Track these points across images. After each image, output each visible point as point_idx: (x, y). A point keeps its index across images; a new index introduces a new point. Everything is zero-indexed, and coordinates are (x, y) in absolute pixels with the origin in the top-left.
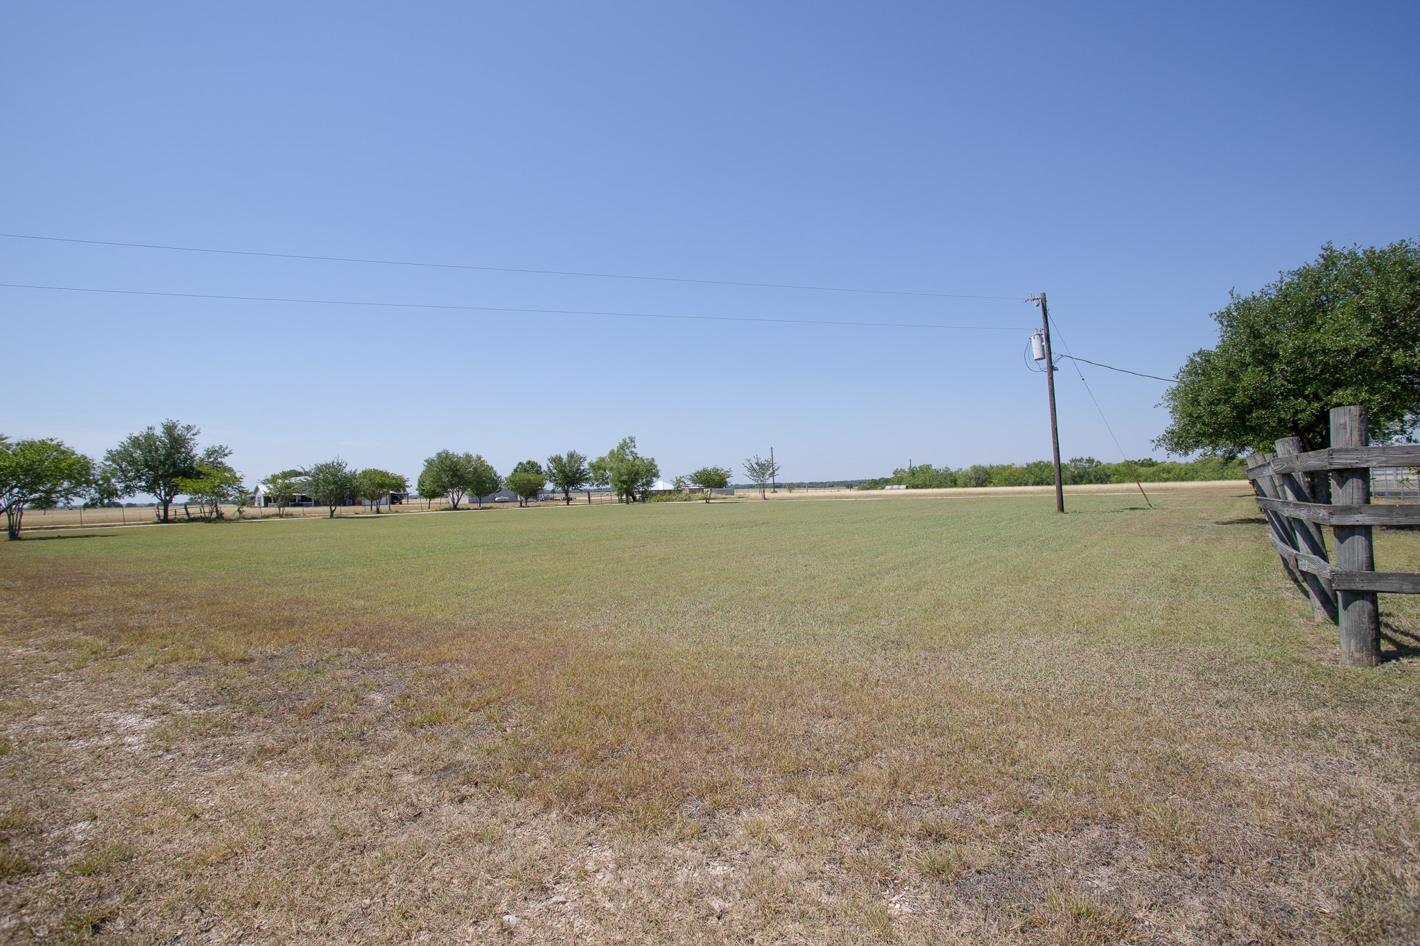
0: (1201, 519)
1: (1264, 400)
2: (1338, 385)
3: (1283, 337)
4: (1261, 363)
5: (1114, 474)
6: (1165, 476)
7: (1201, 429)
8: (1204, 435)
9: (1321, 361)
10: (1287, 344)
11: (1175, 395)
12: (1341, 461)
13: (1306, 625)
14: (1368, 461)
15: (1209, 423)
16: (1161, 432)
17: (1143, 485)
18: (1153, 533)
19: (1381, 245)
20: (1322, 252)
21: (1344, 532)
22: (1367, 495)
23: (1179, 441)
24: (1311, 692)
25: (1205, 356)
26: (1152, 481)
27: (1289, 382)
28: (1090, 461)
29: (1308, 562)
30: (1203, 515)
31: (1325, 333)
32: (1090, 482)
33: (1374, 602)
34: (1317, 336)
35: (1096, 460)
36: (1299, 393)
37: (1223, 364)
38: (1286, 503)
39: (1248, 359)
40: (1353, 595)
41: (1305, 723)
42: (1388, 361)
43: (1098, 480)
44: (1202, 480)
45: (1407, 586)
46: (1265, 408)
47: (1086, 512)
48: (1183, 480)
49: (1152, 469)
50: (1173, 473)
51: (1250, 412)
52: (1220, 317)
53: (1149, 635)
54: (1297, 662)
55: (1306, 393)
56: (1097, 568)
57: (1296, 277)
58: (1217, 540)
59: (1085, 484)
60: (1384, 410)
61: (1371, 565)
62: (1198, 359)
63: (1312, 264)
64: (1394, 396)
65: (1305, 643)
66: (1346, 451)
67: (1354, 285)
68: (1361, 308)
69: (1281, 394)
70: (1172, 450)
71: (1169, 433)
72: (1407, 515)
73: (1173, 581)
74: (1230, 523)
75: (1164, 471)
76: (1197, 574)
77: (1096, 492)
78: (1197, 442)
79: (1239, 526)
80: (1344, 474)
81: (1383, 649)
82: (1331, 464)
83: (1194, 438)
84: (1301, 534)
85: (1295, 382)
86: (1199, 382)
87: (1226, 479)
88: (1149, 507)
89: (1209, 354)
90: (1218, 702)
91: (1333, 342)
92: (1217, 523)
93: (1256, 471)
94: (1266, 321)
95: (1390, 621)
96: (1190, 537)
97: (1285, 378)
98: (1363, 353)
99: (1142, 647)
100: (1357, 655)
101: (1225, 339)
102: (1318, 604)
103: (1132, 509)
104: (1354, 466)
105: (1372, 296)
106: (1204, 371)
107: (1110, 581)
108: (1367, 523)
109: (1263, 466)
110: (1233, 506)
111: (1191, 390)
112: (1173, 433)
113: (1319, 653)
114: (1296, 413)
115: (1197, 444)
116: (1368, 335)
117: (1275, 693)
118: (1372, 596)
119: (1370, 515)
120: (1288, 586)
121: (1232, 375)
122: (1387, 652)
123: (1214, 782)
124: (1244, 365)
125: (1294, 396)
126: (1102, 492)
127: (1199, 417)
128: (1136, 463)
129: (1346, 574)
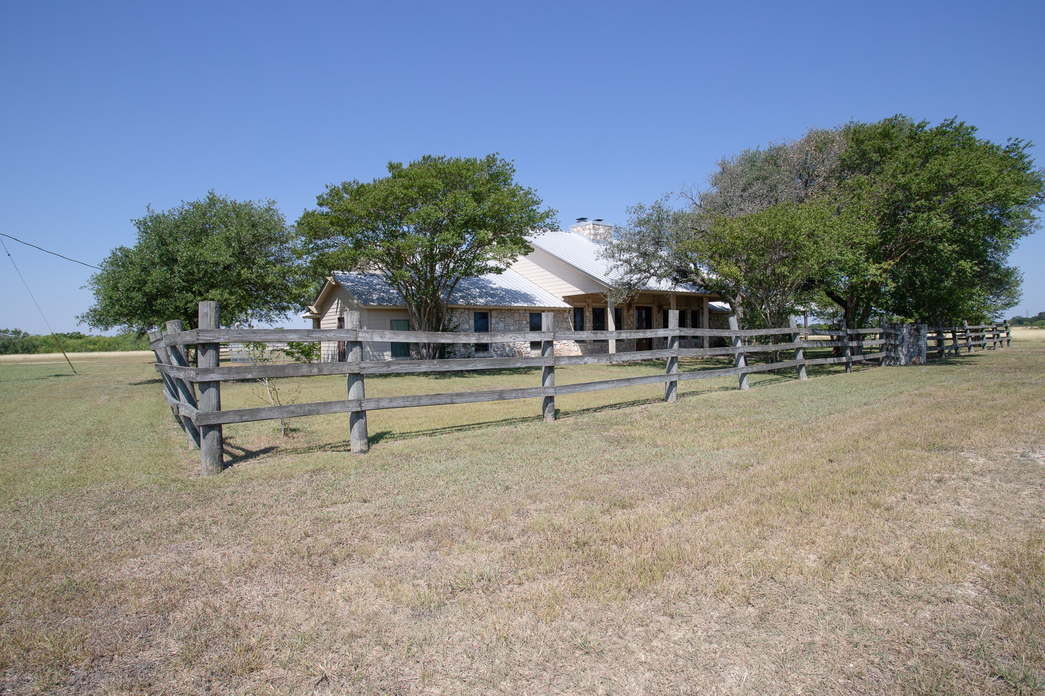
0: (118, 381)
1: (166, 292)
2: (213, 286)
3: (181, 247)
4: (166, 264)
5: (42, 345)
6: (91, 347)
7: (119, 310)
8: (121, 315)
9: (203, 269)
10: (183, 252)
11: (99, 281)
12: (205, 338)
13: (183, 453)
14: (219, 338)
15: (126, 306)
16: (86, 310)
17: (69, 355)
18: (75, 396)
19: (240, 201)
20: (208, 195)
21: (205, 385)
22: (218, 361)
23: (100, 318)
24: (182, 500)
25: (126, 252)
26: (79, 352)
27: (183, 281)
28: (17, 332)
29: (186, 410)
30: (120, 379)
31: (207, 249)
32: (16, 352)
33: (220, 431)
34: (202, 251)
35: (23, 332)
36: (189, 290)
37: (138, 261)
38: (172, 368)
39: (157, 260)
40: (209, 428)
41: (175, 523)
42: (239, 274)
43: (25, 350)
44: (123, 350)
45: (237, 418)
46: (167, 297)
47: (8, 381)
48: (107, 350)
49: (80, 341)
50: (98, 345)
51: (155, 300)
52: (139, 224)
53: (59, 485)
54: (174, 481)
55: (194, 290)
56: (13, 433)
57: (192, 207)
58: (129, 397)
59: (10, 354)
60: (238, 306)
61: (219, 407)
62: (119, 254)
63: (202, 201)
64: (243, 297)
65: (181, 466)
66: (207, 331)
67: (224, 221)
68: (227, 238)
69: (178, 288)
70: (94, 325)
71: (92, 311)
72: (238, 373)
73: (88, 435)
74: (140, 384)
75: (90, 342)
76: (109, 426)
77: (22, 361)
78: (116, 320)
79: (146, 385)
80: (205, 347)
81: (225, 460)
82: (198, 340)
83: (113, 316)
84: (181, 389)
85: (187, 281)
86: (120, 272)
87: (141, 349)
88: (74, 373)
89: (128, 251)
90: (114, 527)
91: (212, 257)
92: (130, 384)
93: (155, 344)
94: (171, 235)
95: (231, 441)
96: (107, 397)
97: (180, 277)
98: (228, 267)
99: (51, 497)
100: (210, 468)
101: (142, 242)
102: (191, 437)
103: (57, 376)
104: (212, 341)
105: (233, 231)
106: (123, 263)
107: (26, 442)
108: (217, 379)
109: (159, 340)
110: (144, 371)
111: (113, 277)
112: (95, 311)
113: (189, 471)
114: (186, 304)
115: (116, 321)
116: (230, 256)
117: (158, 508)
118: (218, 427)
119: (219, 374)
120: (175, 427)
121: (144, 269)
122: (227, 462)
123: (103, 593)
124: (154, 264)
125: (186, 291)
126: (28, 361)
127: (118, 300)
128: (65, 336)
129: (205, 415)
